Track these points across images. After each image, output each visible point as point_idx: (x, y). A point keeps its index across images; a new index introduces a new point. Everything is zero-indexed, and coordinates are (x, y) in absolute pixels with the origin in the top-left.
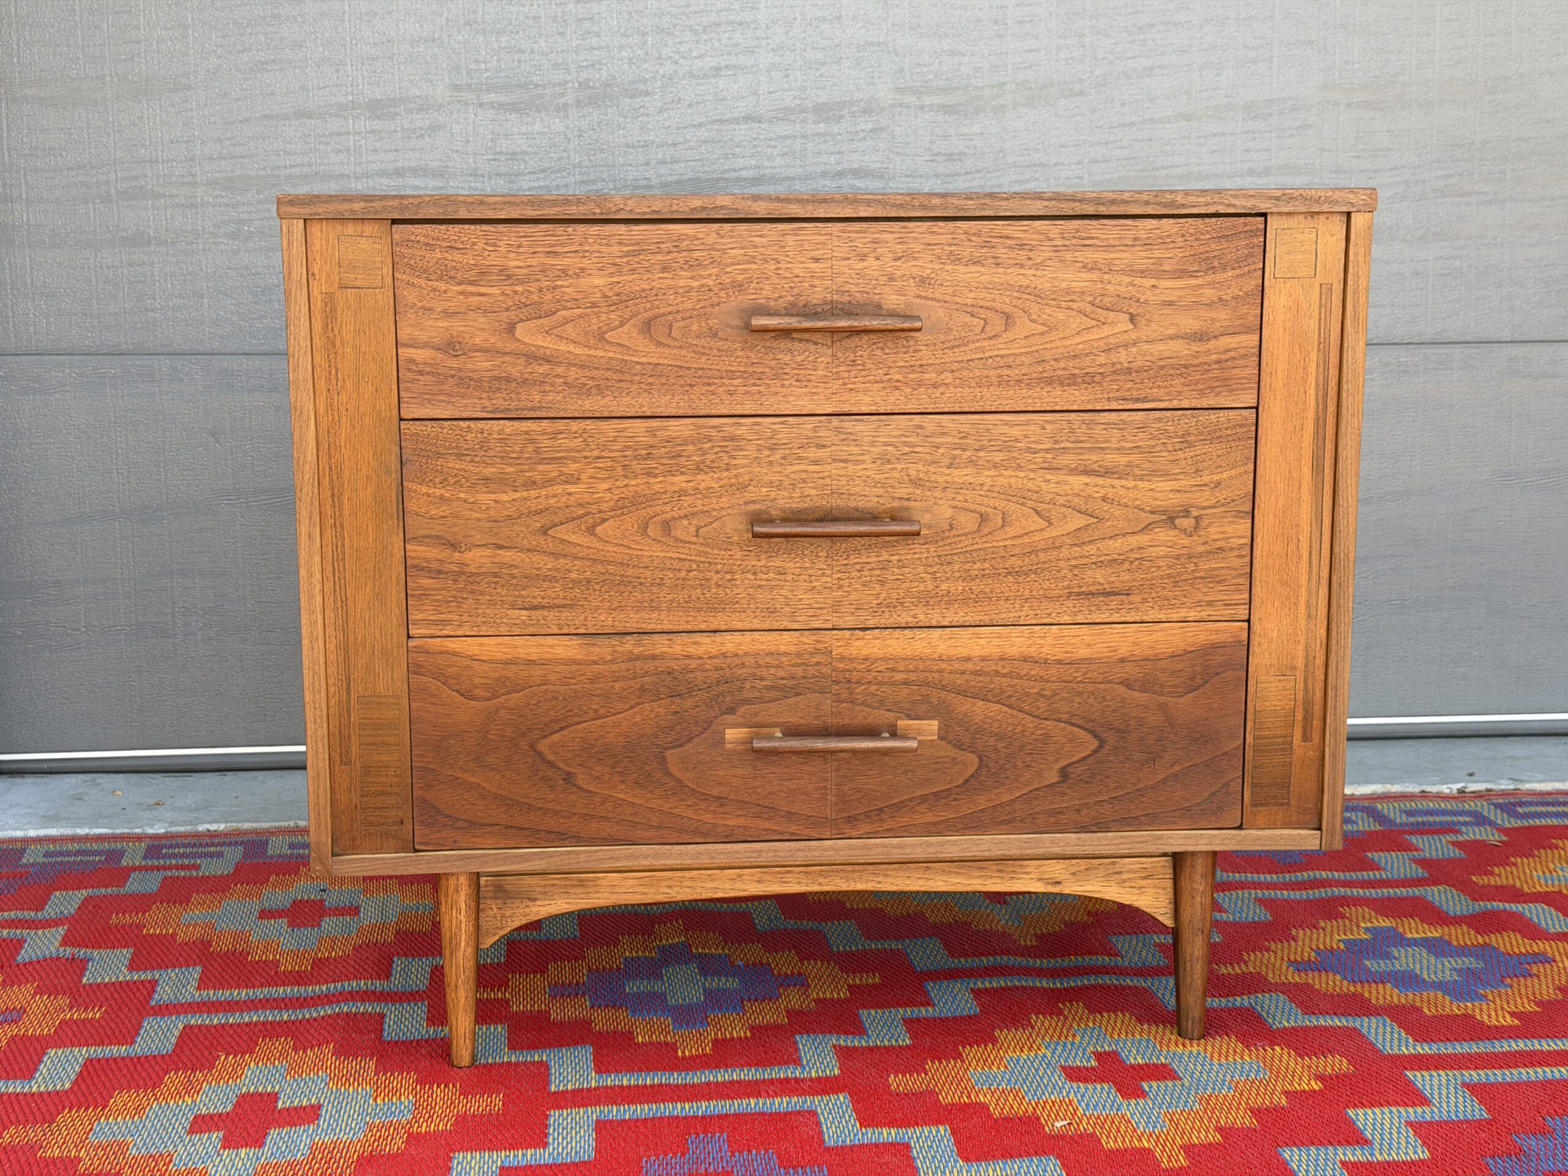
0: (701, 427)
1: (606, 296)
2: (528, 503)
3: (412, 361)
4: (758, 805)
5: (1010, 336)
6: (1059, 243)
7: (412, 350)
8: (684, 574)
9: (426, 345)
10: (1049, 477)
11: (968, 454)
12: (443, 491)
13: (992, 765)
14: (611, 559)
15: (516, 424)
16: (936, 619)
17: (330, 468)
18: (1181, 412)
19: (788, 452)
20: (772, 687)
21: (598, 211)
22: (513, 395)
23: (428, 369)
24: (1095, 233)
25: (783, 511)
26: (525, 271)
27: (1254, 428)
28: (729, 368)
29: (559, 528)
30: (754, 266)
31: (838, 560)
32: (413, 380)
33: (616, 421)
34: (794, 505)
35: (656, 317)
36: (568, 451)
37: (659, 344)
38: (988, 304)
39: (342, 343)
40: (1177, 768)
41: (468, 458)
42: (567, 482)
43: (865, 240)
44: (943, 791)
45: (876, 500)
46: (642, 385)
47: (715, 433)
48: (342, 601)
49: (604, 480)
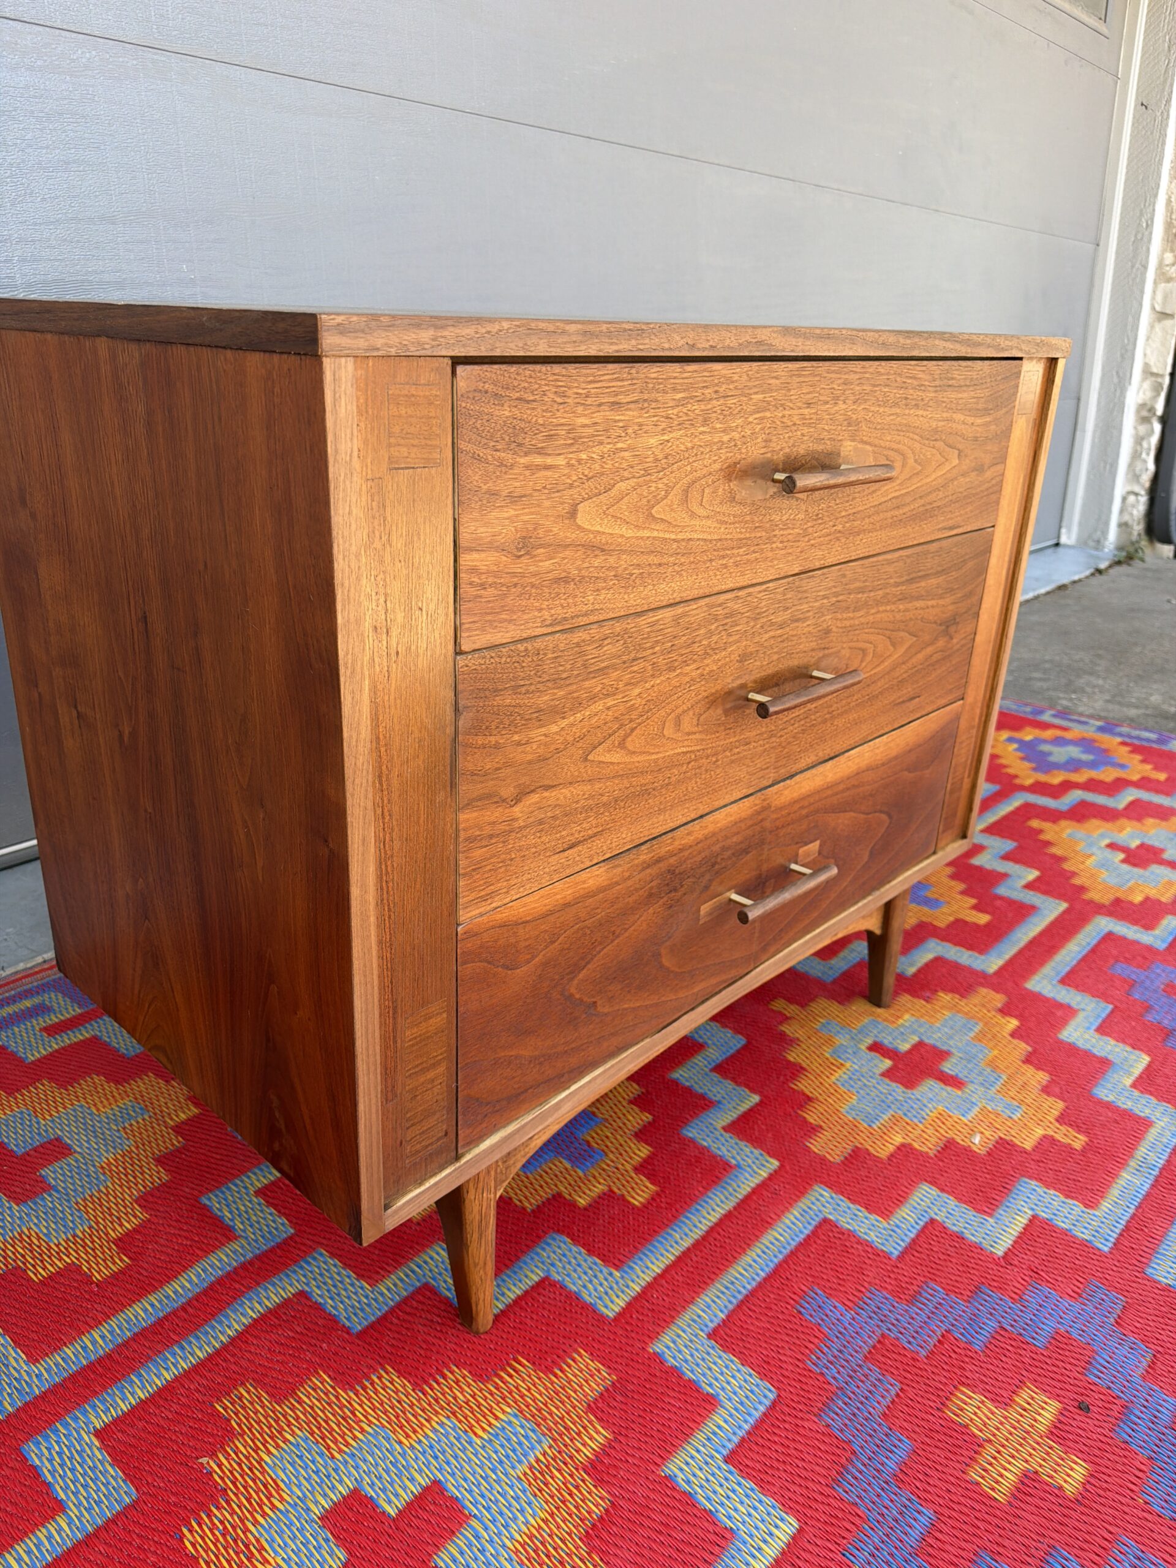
0: (713, 606)
1: (657, 460)
2: (574, 729)
3: (474, 570)
7: (475, 555)
8: (685, 767)
9: (490, 547)
10: (901, 607)
11: (865, 595)
12: (498, 738)
14: (635, 770)
16: (829, 752)
19: (765, 619)
20: (734, 854)
22: (570, 601)
23: (490, 580)
24: (955, 374)
25: (755, 682)
26: (591, 431)
28: (739, 536)
29: (598, 749)
30: (768, 414)
32: (475, 596)
33: (651, 614)
34: (763, 673)
35: (694, 482)
36: (611, 658)
37: (693, 515)
38: (895, 446)
41: (523, 690)
42: (607, 695)
43: (840, 381)
46: (676, 567)
47: (720, 611)
48: (389, 910)
49: (635, 684)
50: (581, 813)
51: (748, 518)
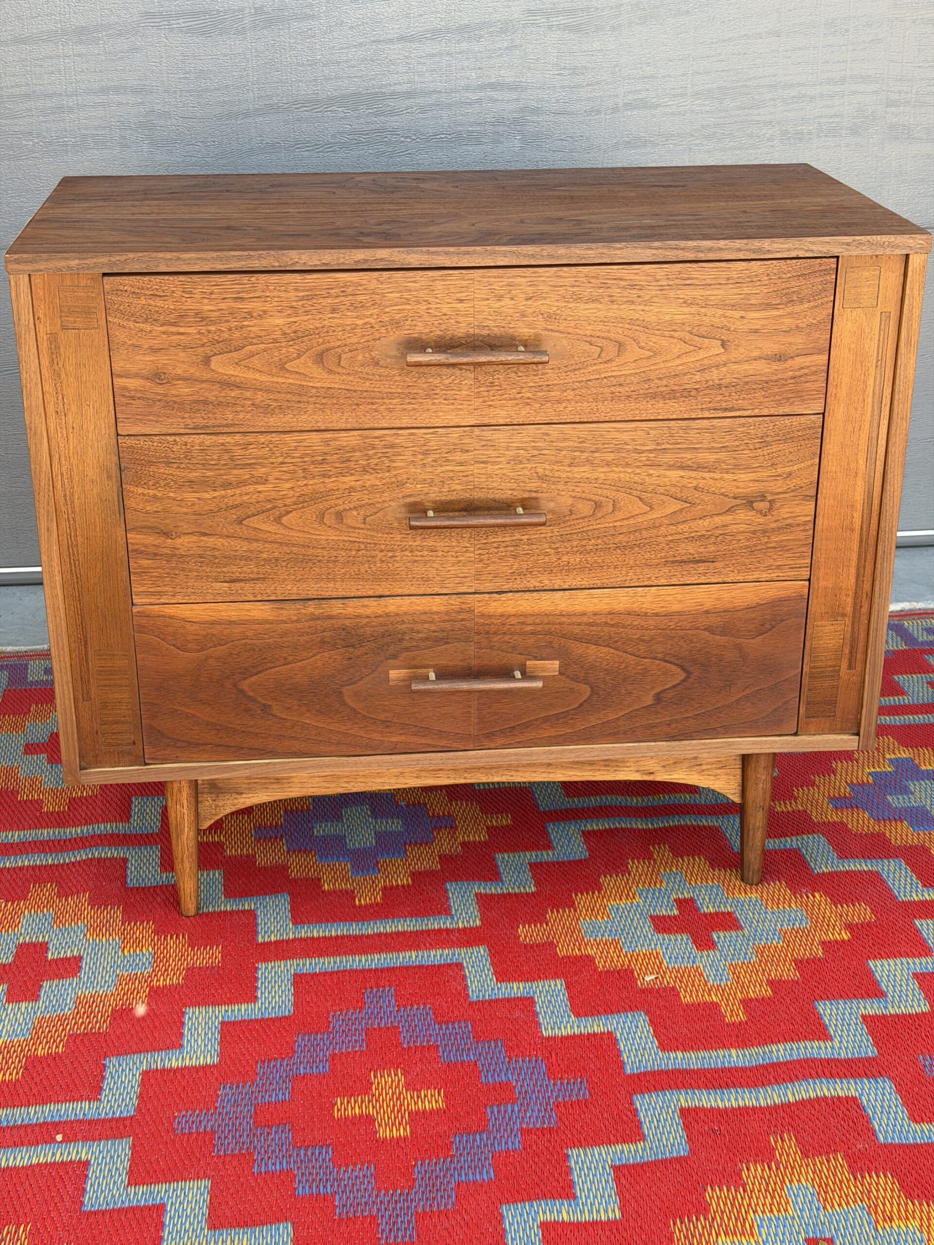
0: (367, 437)
1: (285, 334)
2: (226, 500)
3: (125, 388)
4: (416, 726)
5: (622, 360)
6: (664, 283)
7: (125, 380)
8: (354, 553)
9: (136, 376)
10: (652, 472)
11: (586, 455)
12: (156, 492)
13: (601, 693)
14: (295, 542)
15: (214, 437)
16: (557, 584)
17: (62, 474)
18: (761, 419)
19: (438, 456)
20: (427, 638)
21: (277, 264)
22: (210, 415)
23: (138, 395)
24: (695, 274)
25: (435, 502)
26: (217, 314)
27: (820, 430)
28: (389, 390)
29: (252, 519)
30: (409, 307)
31: (479, 540)
32: (127, 404)
33: (296, 434)
34: (444, 498)
35: (328, 350)
36: (257, 458)
37: (331, 372)
38: (603, 335)
39: (67, 375)
40: (748, 691)
41: (175, 466)
42: (257, 483)
43: (501, 284)
44: (562, 713)
45: (510, 492)
46: (317, 405)
47: (377, 442)
48: (77, 578)
49: (287, 480)
50: (240, 560)
51: (397, 378)
